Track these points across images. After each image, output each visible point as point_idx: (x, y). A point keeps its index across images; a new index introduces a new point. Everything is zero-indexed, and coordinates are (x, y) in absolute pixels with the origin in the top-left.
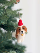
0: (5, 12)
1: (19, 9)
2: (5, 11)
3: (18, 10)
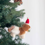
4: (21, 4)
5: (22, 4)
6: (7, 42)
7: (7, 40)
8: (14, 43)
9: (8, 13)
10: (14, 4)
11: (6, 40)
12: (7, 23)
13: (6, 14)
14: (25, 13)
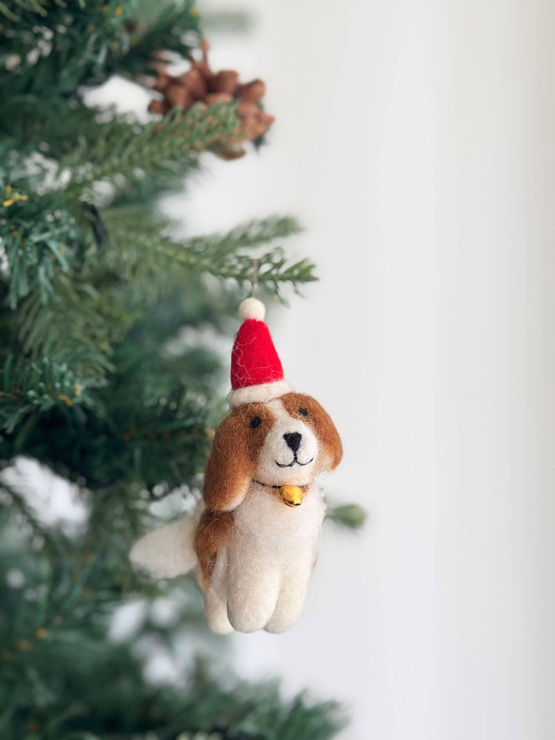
0: (92, 251)
1: (264, 224)
2: (100, 239)
3: (254, 232)
4: (247, 146)
5: (258, 141)
6: (32, 674)
7: (32, 638)
8: (125, 686)
9: (60, 251)
10: (155, 134)
11: (24, 645)
12: (47, 402)
13: (32, 275)
14: (302, 274)
